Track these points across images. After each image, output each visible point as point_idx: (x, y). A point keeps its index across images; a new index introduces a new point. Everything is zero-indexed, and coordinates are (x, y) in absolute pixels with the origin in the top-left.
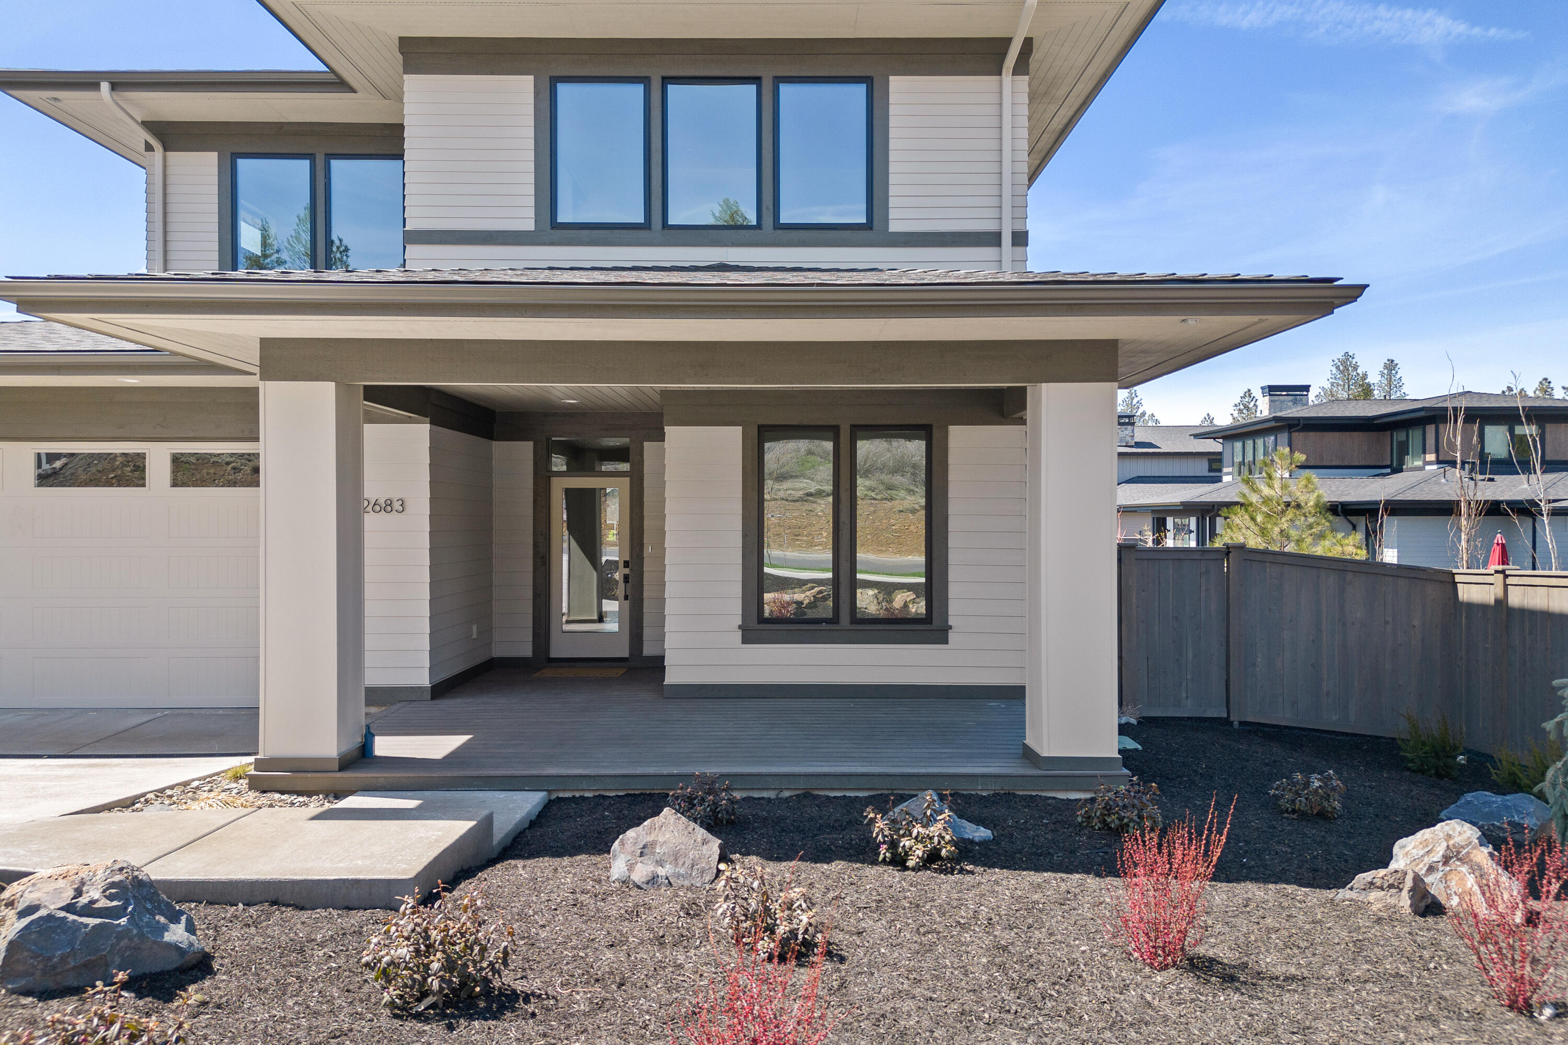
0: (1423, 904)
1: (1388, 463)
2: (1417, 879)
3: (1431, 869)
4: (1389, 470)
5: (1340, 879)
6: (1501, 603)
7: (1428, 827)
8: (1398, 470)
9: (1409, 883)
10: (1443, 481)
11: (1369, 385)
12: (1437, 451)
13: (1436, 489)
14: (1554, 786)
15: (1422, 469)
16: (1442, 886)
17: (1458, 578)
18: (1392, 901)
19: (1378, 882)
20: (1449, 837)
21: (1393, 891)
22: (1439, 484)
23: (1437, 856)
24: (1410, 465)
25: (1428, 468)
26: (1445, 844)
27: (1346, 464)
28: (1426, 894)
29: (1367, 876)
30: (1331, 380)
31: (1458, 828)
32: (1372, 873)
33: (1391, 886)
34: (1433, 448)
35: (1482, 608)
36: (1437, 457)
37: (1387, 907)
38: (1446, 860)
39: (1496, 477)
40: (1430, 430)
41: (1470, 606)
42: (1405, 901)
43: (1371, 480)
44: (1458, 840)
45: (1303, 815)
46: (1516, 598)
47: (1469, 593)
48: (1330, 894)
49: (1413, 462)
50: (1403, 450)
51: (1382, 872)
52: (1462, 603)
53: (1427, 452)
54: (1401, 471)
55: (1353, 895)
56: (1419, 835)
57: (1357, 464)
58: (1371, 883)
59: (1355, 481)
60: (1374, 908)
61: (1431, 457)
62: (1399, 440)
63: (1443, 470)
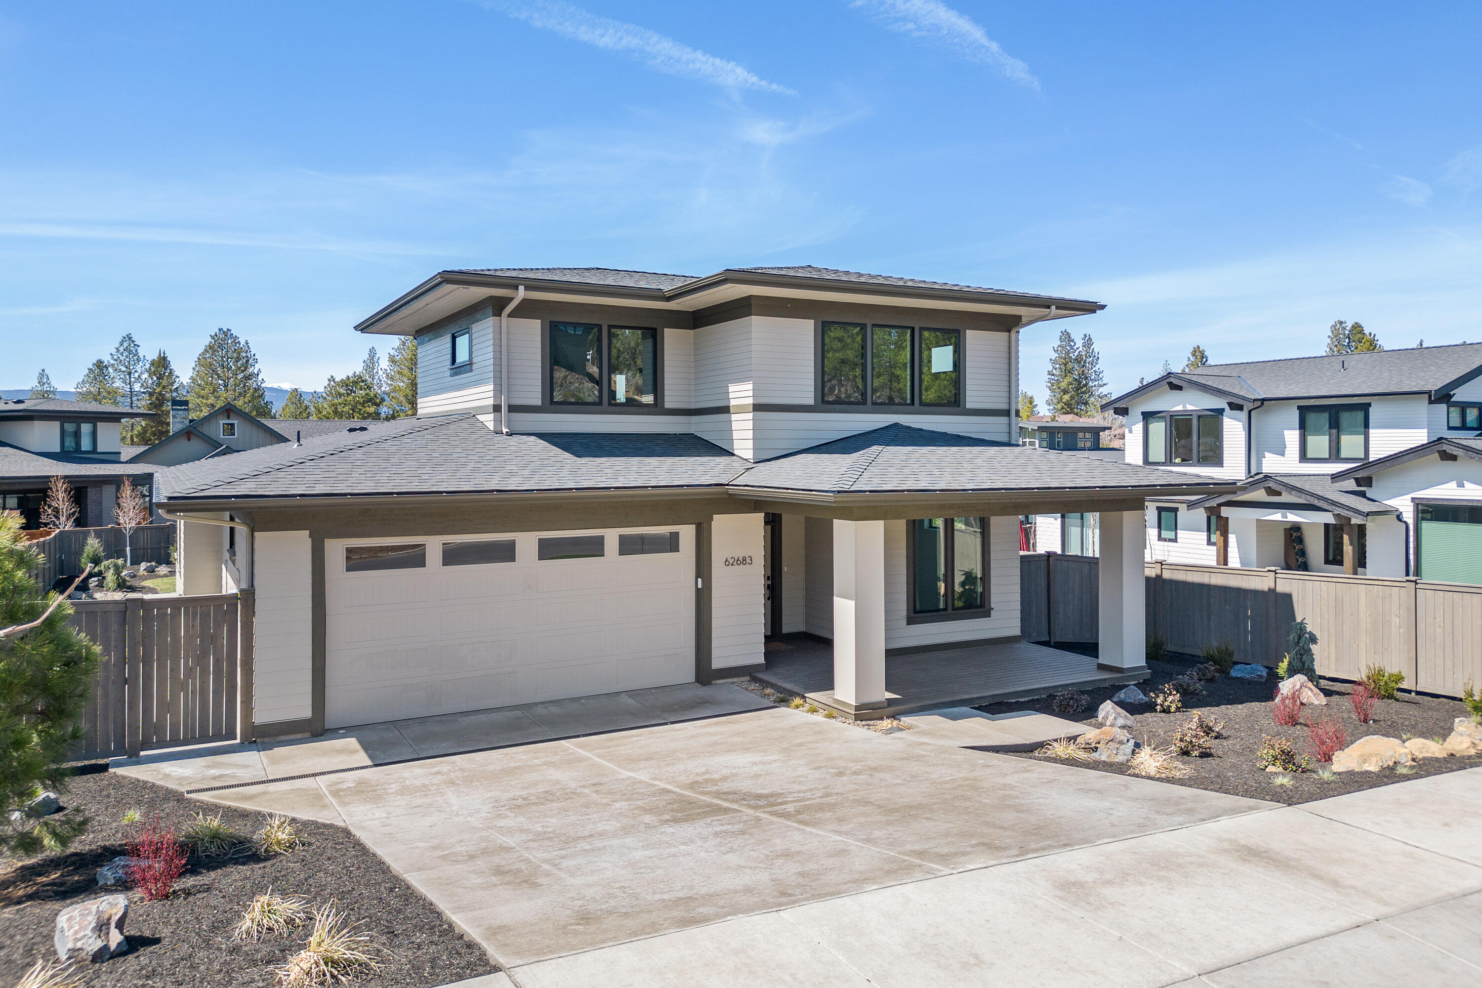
26: (1299, 682)
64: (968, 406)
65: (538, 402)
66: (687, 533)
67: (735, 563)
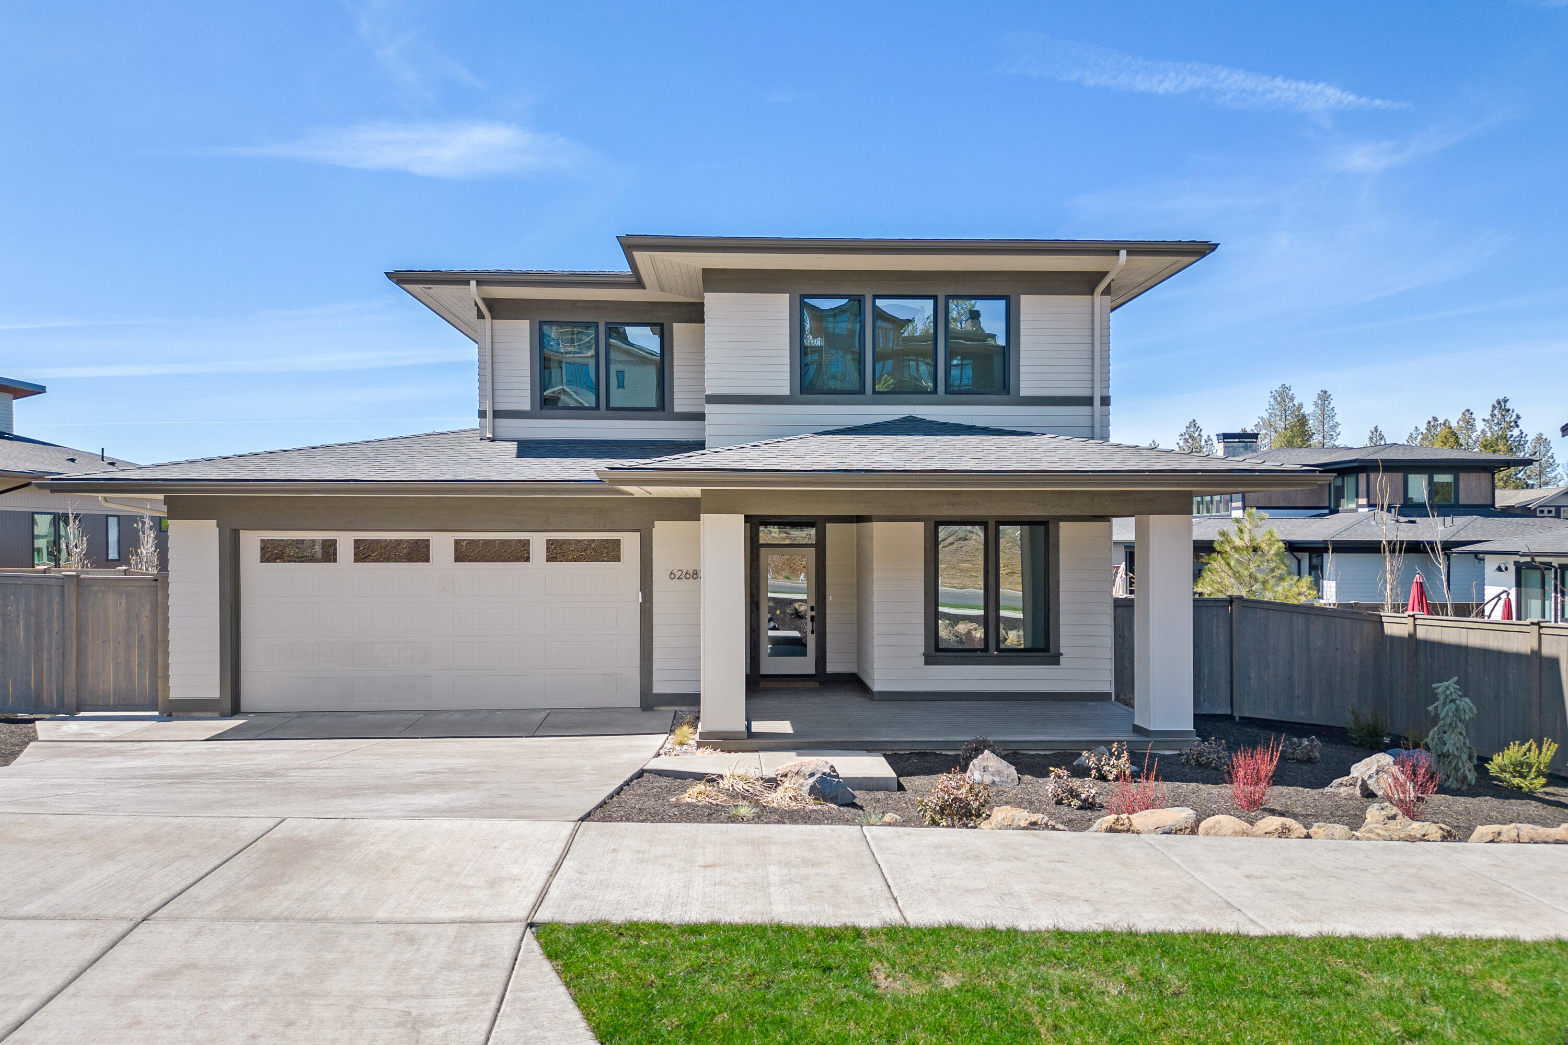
0: (1366, 793)
1: (1327, 505)
2: (1363, 780)
3: (1370, 777)
4: (1327, 511)
5: (1326, 783)
6: (1412, 636)
7: (1369, 757)
8: (1335, 511)
9: (1359, 782)
10: (1373, 523)
11: (1304, 416)
12: (1368, 497)
13: (1367, 530)
14: (1433, 740)
15: (1355, 511)
16: (1375, 785)
17: (1384, 619)
18: (1351, 792)
19: (1344, 783)
20: (1379, 761)
21: (1352, 787)
22: (1370, 525)
23: (1373, 770)
24: (1345, 507)
25: (1360, 510)
26: (1376, 765)
27: (1291, 505)
28: (1368, 789)
29: (1339, 780)
30: (1269, 411)
31: (1383, 757)
32: (1341, 779)
33: (1351, 785)
34: (1365, 494)
35: (1400, 639)
36: (1368, 501)
37: (1349, 794)
38: (1377, 772)
39: (1418, 519)
40: (1363, 477)
41: (1392, 638)
42: (1358, 791)
43: (1313, 520)
44: (1383, 762)
45: (1299, 761)
46: (1421, 633)
47: (1392, 629)
48: (1321, 790)
49: (1347, 504)
50: (1339, 494)
51: (1346, 778)
52: (1387, 635)
53: (1360, 496)
54: (1337, 512)
55: (1332, 789)
56: (1364, 761)
57: (1300, 505)
58: (1341, 784)
59: (1300, 522)
60: (1343, 795)
61: (1363, 501)
62: (1336, 485)
63: (1372, 512)
64: (1023, 393)
65: (528, 408)
66: (630, 542)
67: (683, 576)
